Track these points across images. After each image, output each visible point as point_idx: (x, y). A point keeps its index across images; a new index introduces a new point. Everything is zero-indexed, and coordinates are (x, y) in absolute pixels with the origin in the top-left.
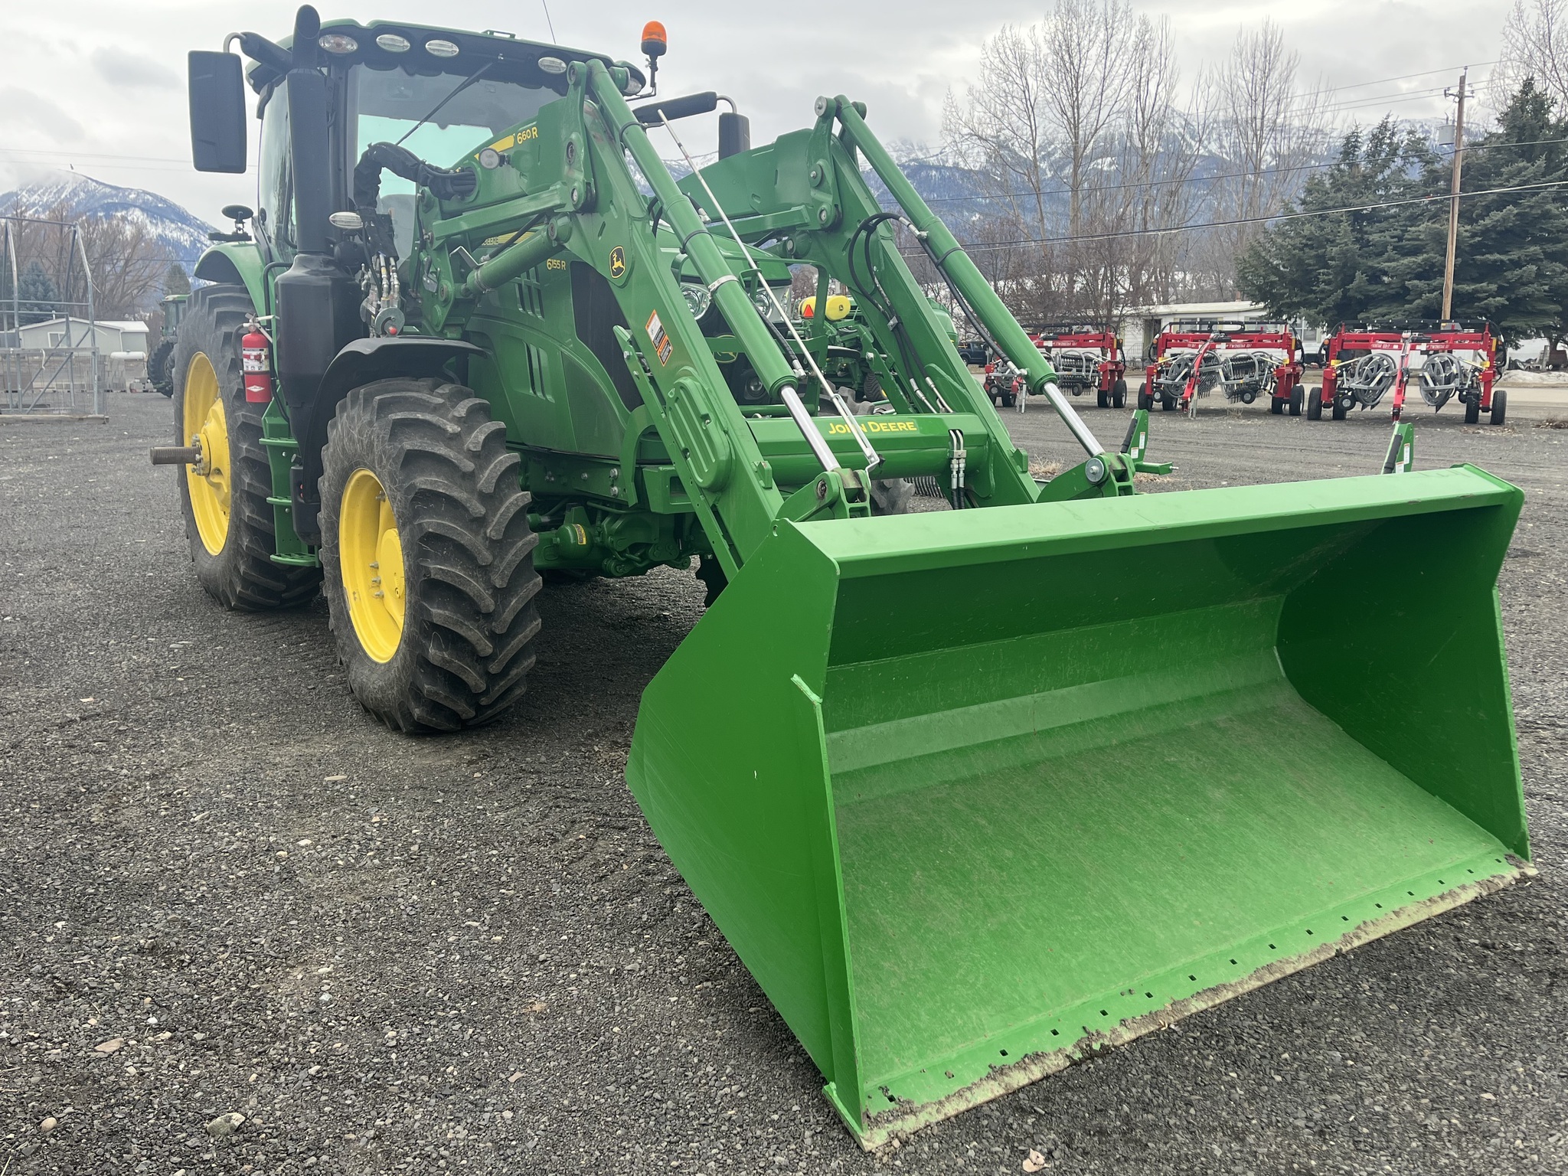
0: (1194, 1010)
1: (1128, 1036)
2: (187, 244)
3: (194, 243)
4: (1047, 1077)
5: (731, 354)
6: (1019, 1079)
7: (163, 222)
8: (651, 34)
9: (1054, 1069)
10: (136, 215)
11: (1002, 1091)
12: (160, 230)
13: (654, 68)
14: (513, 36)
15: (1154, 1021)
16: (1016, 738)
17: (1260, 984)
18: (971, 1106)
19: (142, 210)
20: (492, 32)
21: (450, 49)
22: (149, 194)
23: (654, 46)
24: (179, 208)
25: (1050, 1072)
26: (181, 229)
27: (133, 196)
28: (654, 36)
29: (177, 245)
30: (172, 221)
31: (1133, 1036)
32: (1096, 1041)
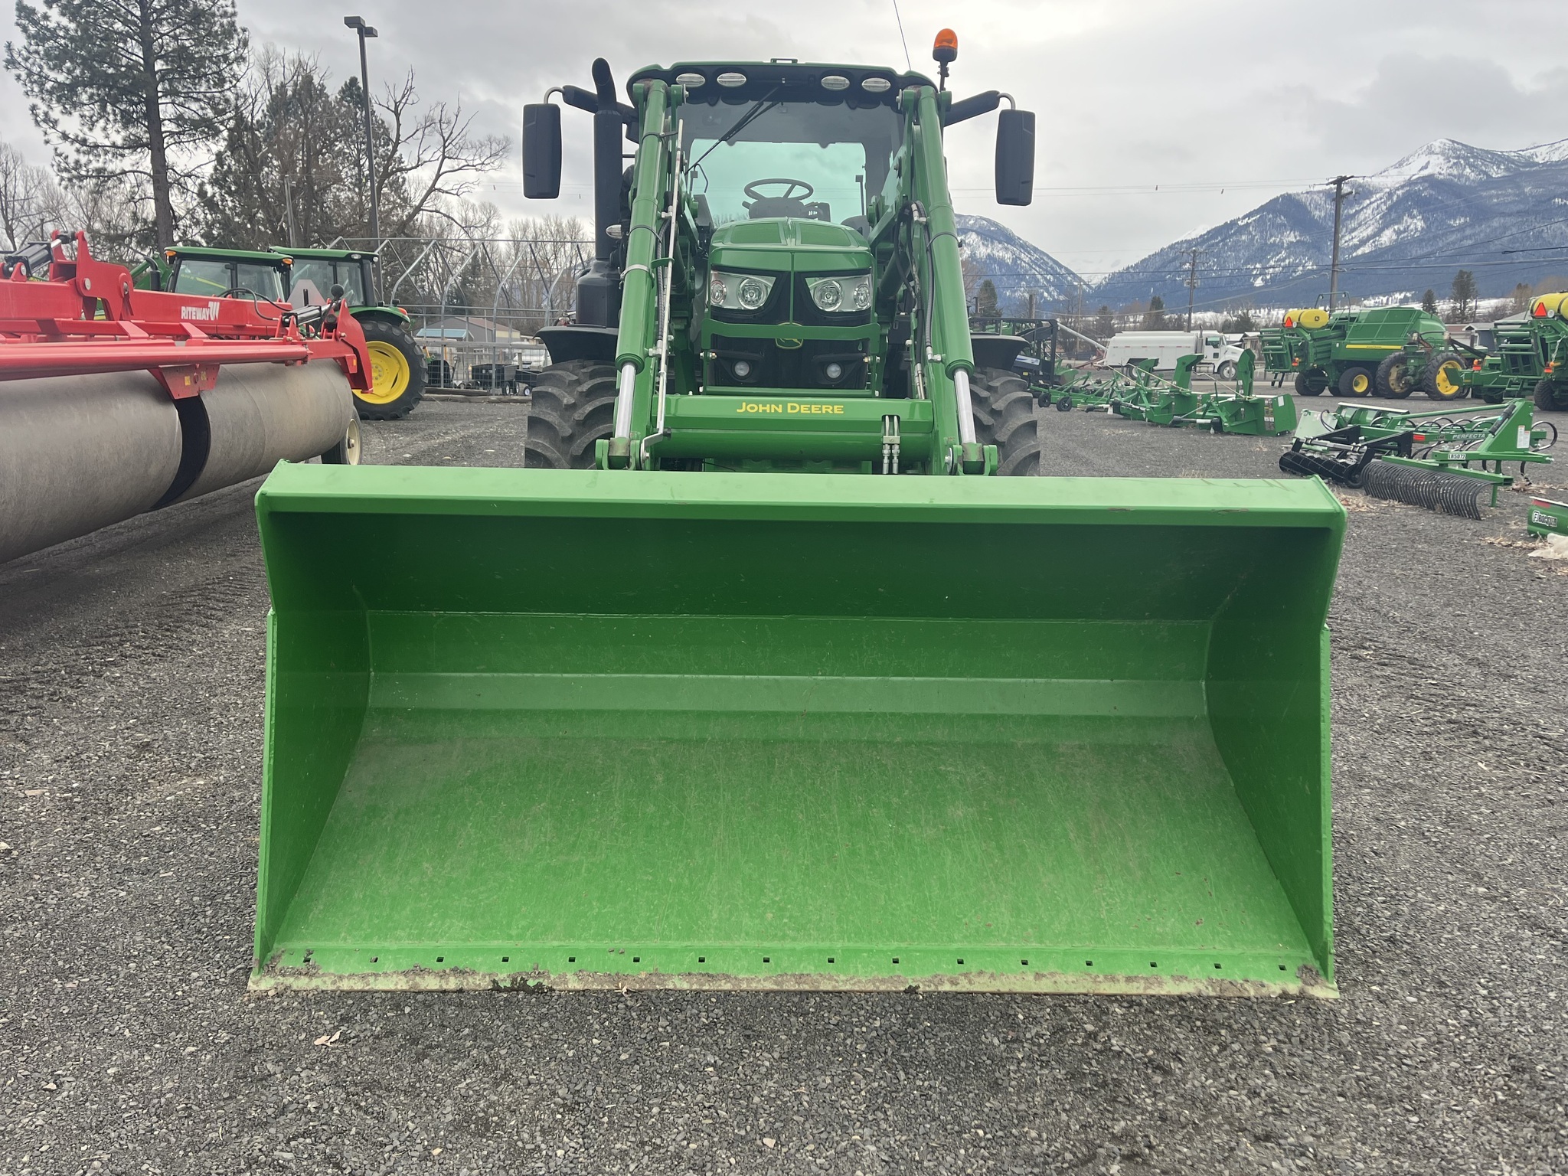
0: (671, 987)
1: (574, 984)
2: (1009, 261)
3: (1014, 261)
4: (461, 991)
5: (796, 340)
6: (431, 983)
7: (992, 243)
8: (942, 41)
9: (473, 986)
10: (972, 238)
11: (405, 987)
12: (989, 251)
13: (944, 73)
14: (794, 61)
15: (613, 982)
16: (775, 714)
17: (775, 987)
18: (367, 988)
19: (978, 233)
20: (775, 60)
21: (738, 79)
22: (985, 219)
23: (945, 51)
24: (1007, 230)
25: (465, 987)
26: (1006, 249)
27: (972, 222)
28: (945, 44)
29: (1001, 263)
30: (1000, 242)
31: (579, 986)
32: (535, 978)
